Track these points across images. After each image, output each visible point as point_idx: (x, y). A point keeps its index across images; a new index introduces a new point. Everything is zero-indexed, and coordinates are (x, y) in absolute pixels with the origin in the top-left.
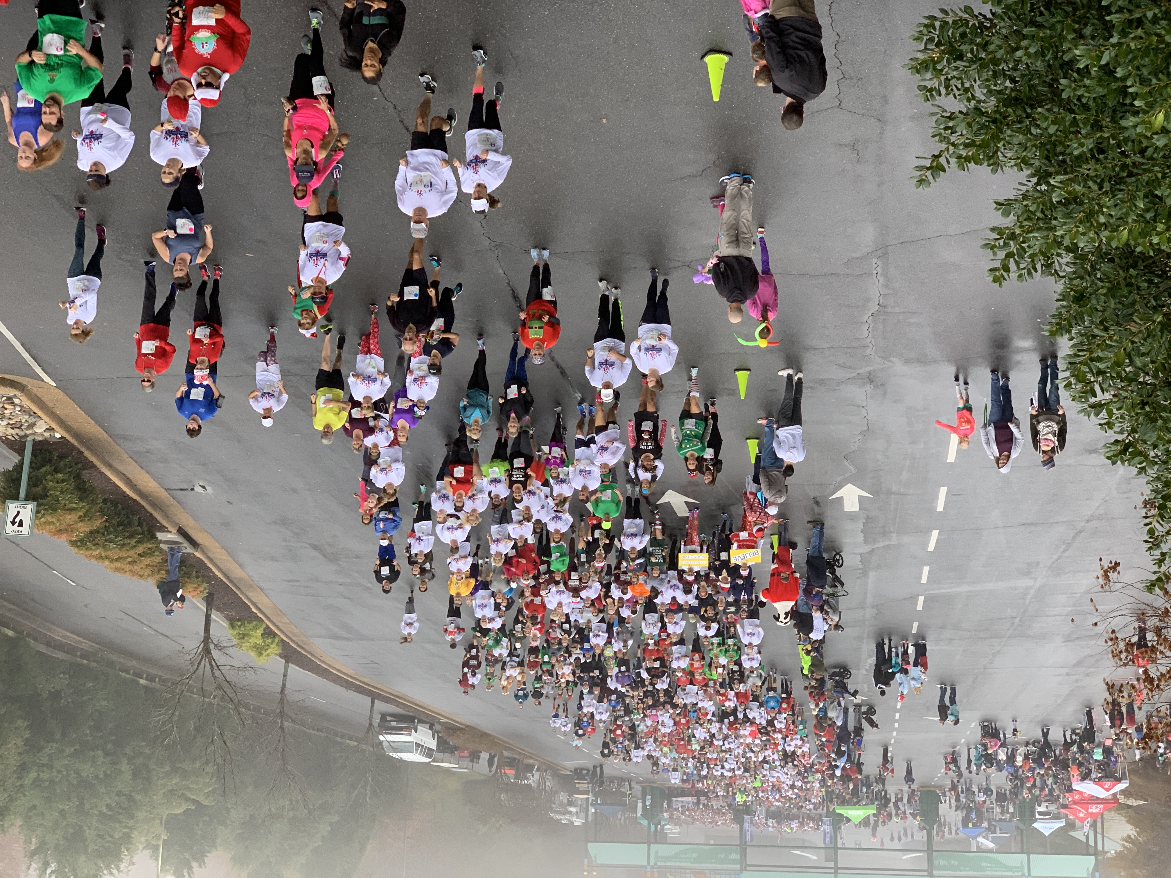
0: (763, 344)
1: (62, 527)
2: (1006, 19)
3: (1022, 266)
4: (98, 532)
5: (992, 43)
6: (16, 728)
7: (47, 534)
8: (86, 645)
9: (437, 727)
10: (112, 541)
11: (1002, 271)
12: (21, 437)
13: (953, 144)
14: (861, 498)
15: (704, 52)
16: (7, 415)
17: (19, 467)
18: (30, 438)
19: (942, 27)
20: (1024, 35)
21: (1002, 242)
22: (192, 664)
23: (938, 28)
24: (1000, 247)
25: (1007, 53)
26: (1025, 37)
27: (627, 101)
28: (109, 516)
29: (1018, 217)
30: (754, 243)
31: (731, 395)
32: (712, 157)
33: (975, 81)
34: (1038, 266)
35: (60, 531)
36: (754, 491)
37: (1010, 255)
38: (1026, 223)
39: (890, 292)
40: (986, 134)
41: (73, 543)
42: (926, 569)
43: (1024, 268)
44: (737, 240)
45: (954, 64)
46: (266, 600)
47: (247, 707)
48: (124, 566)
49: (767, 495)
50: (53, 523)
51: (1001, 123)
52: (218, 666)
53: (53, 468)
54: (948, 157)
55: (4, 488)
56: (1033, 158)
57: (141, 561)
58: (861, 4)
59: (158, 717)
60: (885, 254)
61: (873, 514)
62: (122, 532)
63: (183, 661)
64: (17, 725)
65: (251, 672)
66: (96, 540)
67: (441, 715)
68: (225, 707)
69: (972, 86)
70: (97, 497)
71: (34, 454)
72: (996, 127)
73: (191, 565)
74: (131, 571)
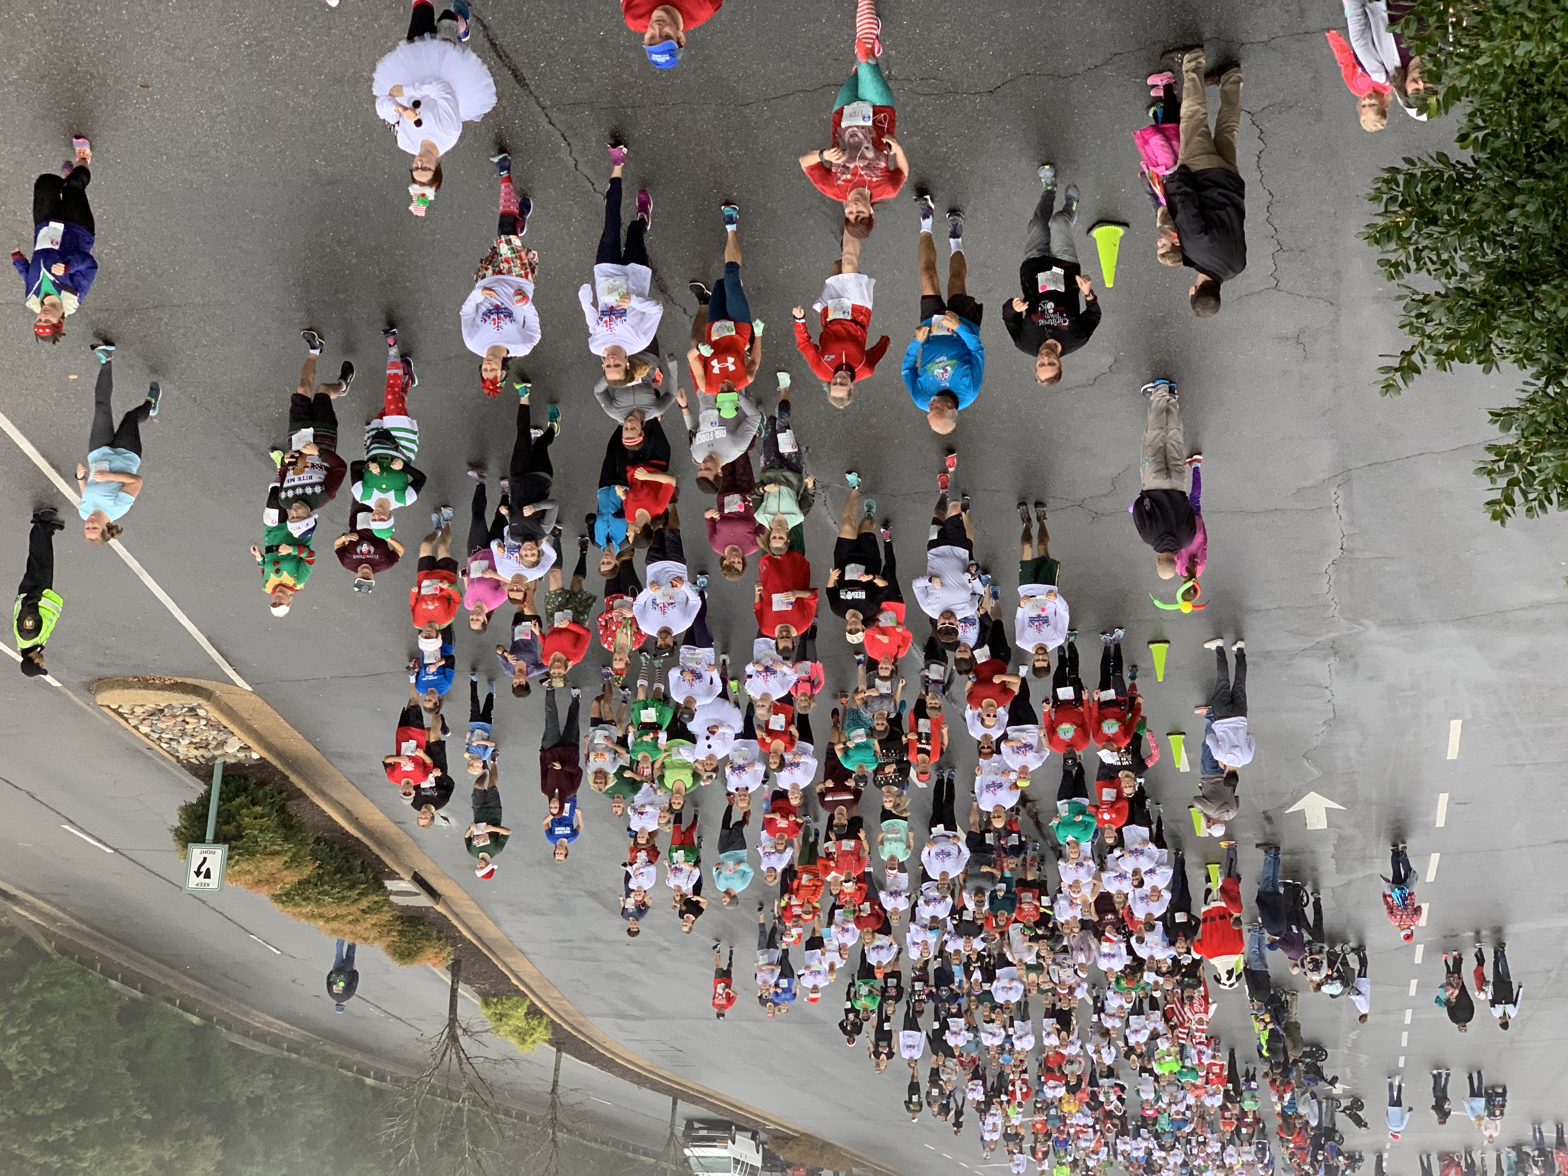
0: (1187, 608)
1: (264, 877)
2: (1494, 168)
3: (1531, 496)
4: (309, 882)
5: (1475, 201)
6: (204, 1148)
7: (242, 888)
8: (294, 1033)
9: (762, 1136)
10: (326, 893)
11: (1504, 504)
12: (208, 760)
13: (1429, 337)
14: (1329, 811)
15: (1091, 224)
16: (189, 732)
17: (205, 801)
18: (219, 761)
19: (1407, 182)
20: (1519, 189)
21: (1502, 464)
22: (433, 1056)
23: (1401, 183)
24: (1500, 472)
25: (1498, 212)
26: (1520, 191)
27: (989, 291)
28: (322, 860)
29: (1523, 430)
31: (1145, 676)
32: (1108, 360)
33: (1456, 251)
34: (1554, 497)
35: (258, 883)
37: (1514, 482)
38: (1533, 439)
39: (1356, 531)
40: (1473, 321)
41: (277, 898)
43: (1535, 499)
44: (1167, 468)
45: (1425, 231)
46: (529, 968)
47: (507, 1113)
48: (342, 927)
50: (249, 872)
51: (1493, 306)
52: (468, 1059)
53: (250, 798)
54: (1423, 353)
55: (185, 828)
56: (1538, 351)
57: (365, 919)
58: (1299, 152)
59: (390, 1129)
60: (1348, 481)
61: (1348, 831)
62: (341, 881)
63: (421, 1052)
64: (205, 1143)
65: (512, 1065)
66: (307, 893)
67: (766, 1119)
68: (478, 1114)
69: (1452, 258)
70: (307, 836)
71: (225, 781)
72: (1487, 312)
73: (431, 923)
74: (351, 933)
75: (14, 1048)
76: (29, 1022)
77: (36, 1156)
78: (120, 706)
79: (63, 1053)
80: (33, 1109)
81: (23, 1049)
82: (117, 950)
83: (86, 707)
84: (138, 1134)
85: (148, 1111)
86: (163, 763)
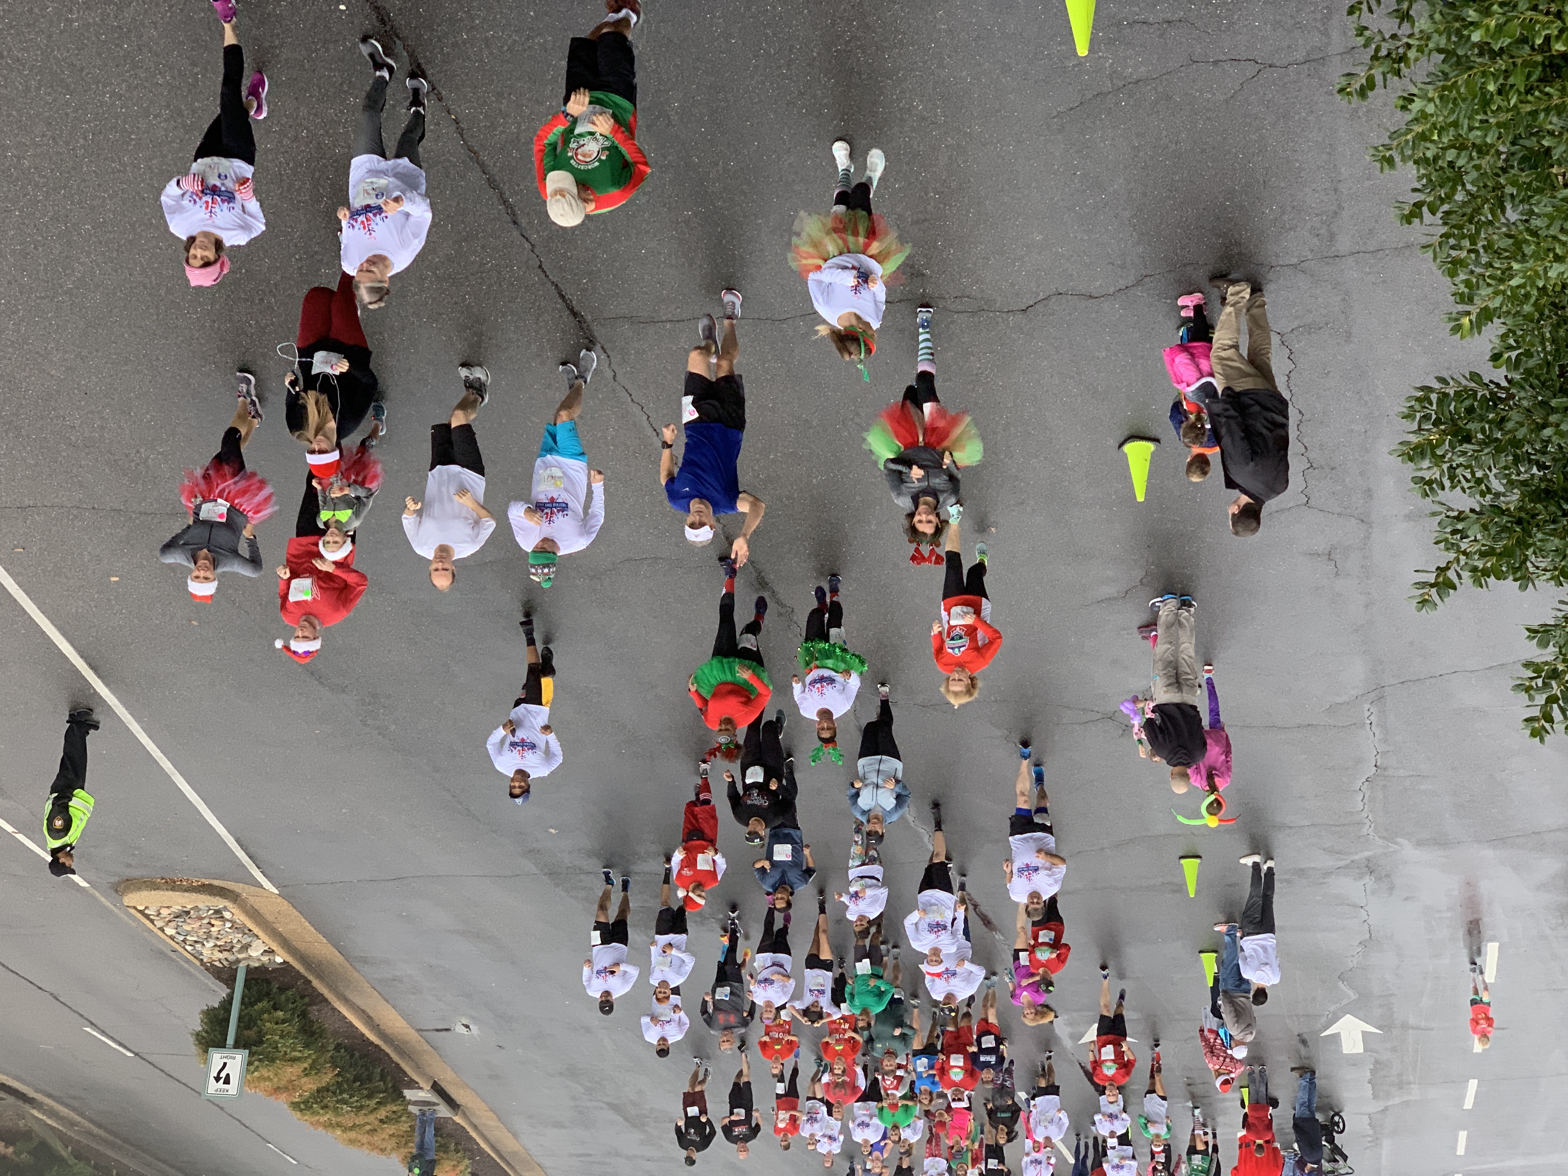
0: (1214, 822)
1: (281, 1084)
2: (1528, 387)
4: (328, 1090)
5: (1509, 419)
7: (260, 1094)
10: (346, 1103)
11: (1543, 721)
12: (231, 963)
13: (1464, 553)
14: (1364, 1033)
15: (1122, 439)
16: (214, 934)
17: (227, 1004)
18: (242, 965)
19: (1440, 401)
20: (1552, 408)
21: (1540, 682)
23: (1434, 401)
24: (1538, 689)
25: (1532, 431)
26: (1554, 410)
27: (1022, 504)
28: (342, 1068)
29: (1560, 648)
30: (1200, 686)
31: (1176, 891)
32: (1139, 574)
33: (1490, 469)
35: (277, 1090)
36: (1215, 1028)
37: (1552, 700)
39: (1391, 748)
40: (1509, 538)
41: (295, 1106)
42: (1463, 1135)
44: (1178, 682)
45: (1459, 448)
48: (360, 1137)
49: (1234, 1031)
50: (269, 1079)
51: (1529, 523)
53: (272, 1003)
54: (1458, 569)
55: (207, 1032)
57: (382, 1129)
58: (1329, 372)
60: (1381, 698)
61: (1384, 1056)
62: (359, 1089)
66: (325, 1101)
69: (1486, 476)
70: (328, 1043)
71: (247, 985)
72: (1523, 529)
73: (448, 1135)
74: (369, 1143)
78: (146, 908)
82: (133, 1156)
83: (113, 908)
86: (186, 965)
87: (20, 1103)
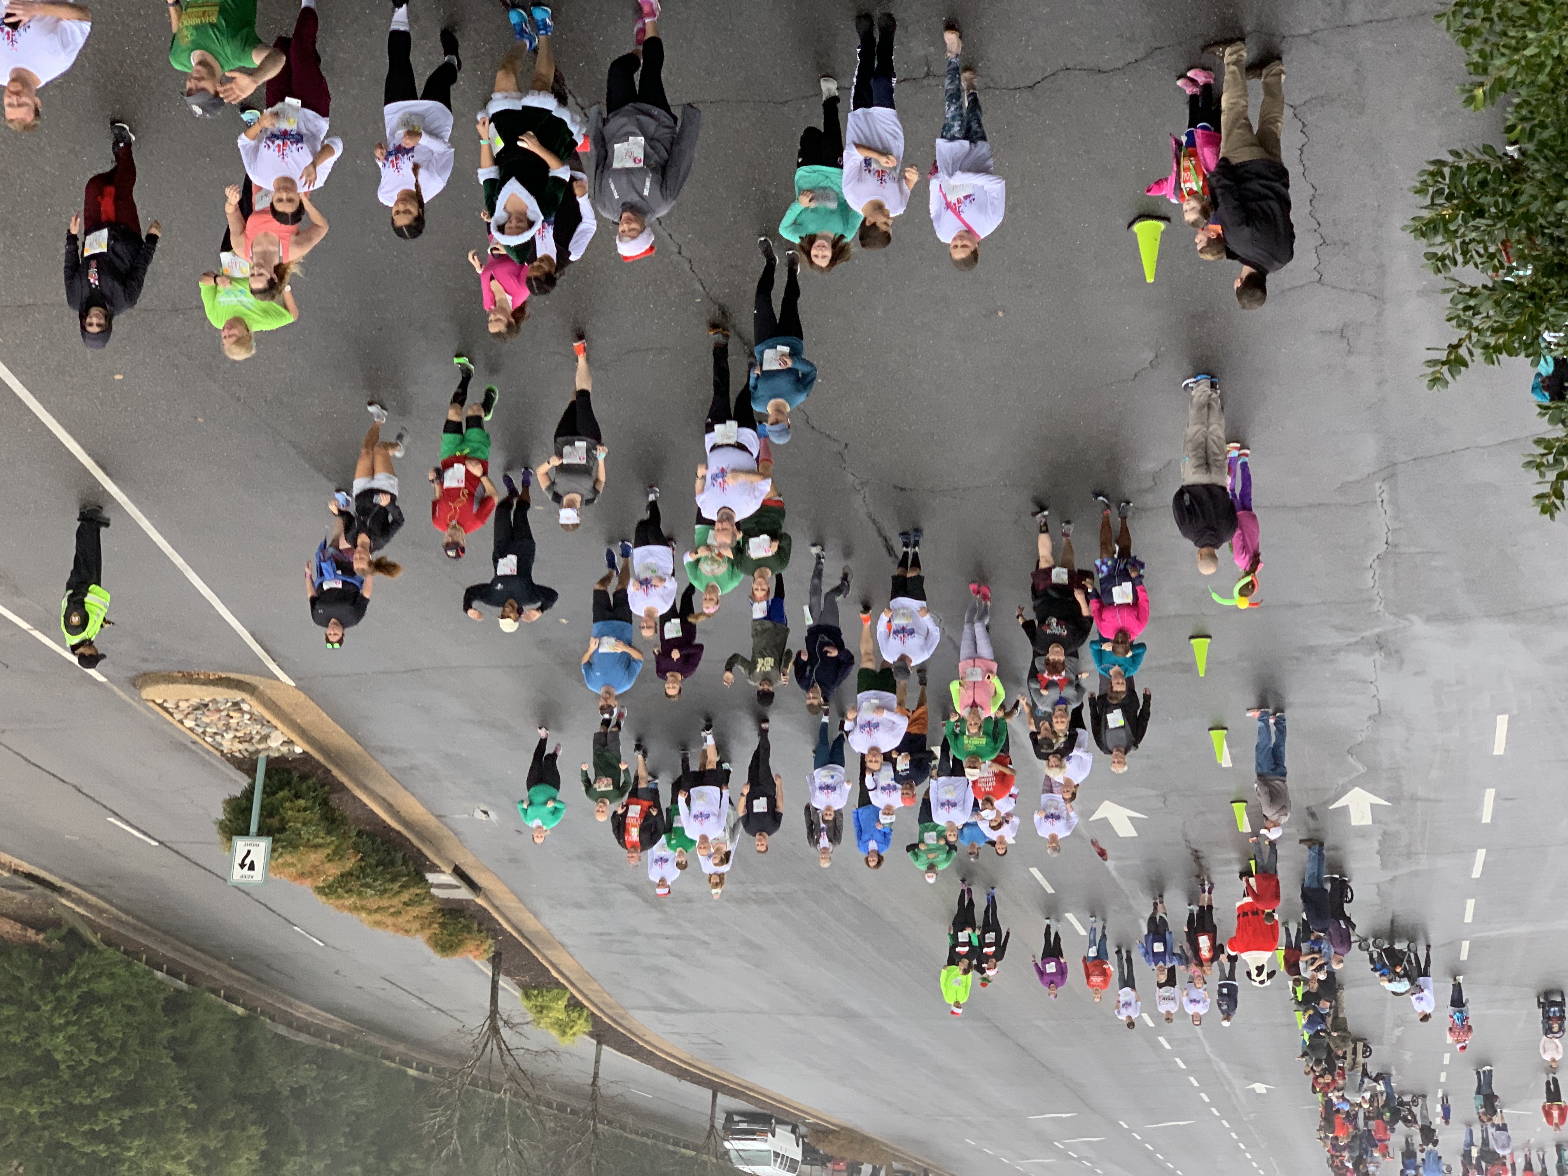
0: (1241, 604)
1: (307, 869)
2: (1542, 160)
4: (352, 875)
5: (1522, 193)
6: (249, 1137)
7: (286, 879)
8: (338, 1024)
9: (802, 1130)
10: (368, 886)
11: (1553, 498)
12: (251, 754)
13: (1477, 330)
14: (1372, 805)
15: (1132, 219)
16: (233, 726)
17: (249, 794)
18: (262, 756)
19: (1453, 175)
21: (1551, 458)
22: (475, 1047)
23: (1447, 175)
24: (1549, 465)
25: (1545, 204)
27: (1030, 287)
28: (364, 853)
31: (1186, 671)
32: (1148, 355)
33: (1503, 244)
35: (302, 875)
39: (1401, 525)
40: (1521, 314)
41: (320, 890)
42: (1471, 904)
44: (1207, 463)
45: (1471, 223)
46: (569, 961)
47: (548, 1104)
48: (384, 919)
50: (293, 864)
51: (1541, 299)
52: (509, 1050)
53: (293, 792)
54: (1470, 346)
55: (230, 821)
57: (407, 912)
58: (1342, 145)
59: (433, 1120)
60: (1393, 476)
61: (1393, 828)
62: (382, 873)
63: (464, 1044)
64: (250, 1133)
65: (553, 1057)
66: (349, 886)
67: (806, 1113)
68: (519, 1105)
69: (1499, 251)
70: (349, 830)
71: (268, 774)
72: (1535, 305)
73: (471, 916)
74: (394, 925)
75: (61, 1037)
76: (75, 1012)
77: (84, 1145)
78: (165, 701)
79: (110, 1044)
80: (81, 1098)
81: (70, 1039)
82: (163, 942)
83: (131, 701)
84: (183, 1123)
85: (193, 1101)
86: (207, 757)
87: (48, 892)
